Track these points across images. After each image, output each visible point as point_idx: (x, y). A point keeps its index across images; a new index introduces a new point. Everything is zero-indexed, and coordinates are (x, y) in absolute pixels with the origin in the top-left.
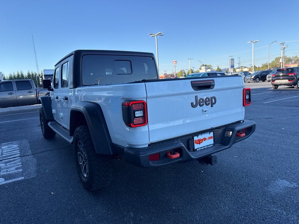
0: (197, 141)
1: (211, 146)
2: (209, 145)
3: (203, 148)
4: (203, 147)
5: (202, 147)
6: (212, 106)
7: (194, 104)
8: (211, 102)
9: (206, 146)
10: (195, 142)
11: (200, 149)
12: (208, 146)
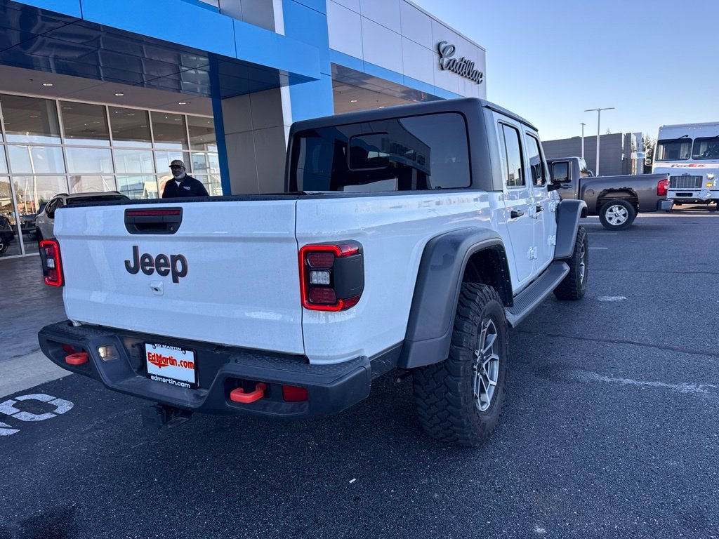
0: (154, 356)
1: (185, 385)
2: (181, 381)
3: (164, 380)
4: (166, 378)
5: (163, 377)
6: (175, 280)
7: (132, 265)
8: (174, 268)
9: (173, 380)
10: (149, 357)
11: (157, 379)
12: (177, 381)
